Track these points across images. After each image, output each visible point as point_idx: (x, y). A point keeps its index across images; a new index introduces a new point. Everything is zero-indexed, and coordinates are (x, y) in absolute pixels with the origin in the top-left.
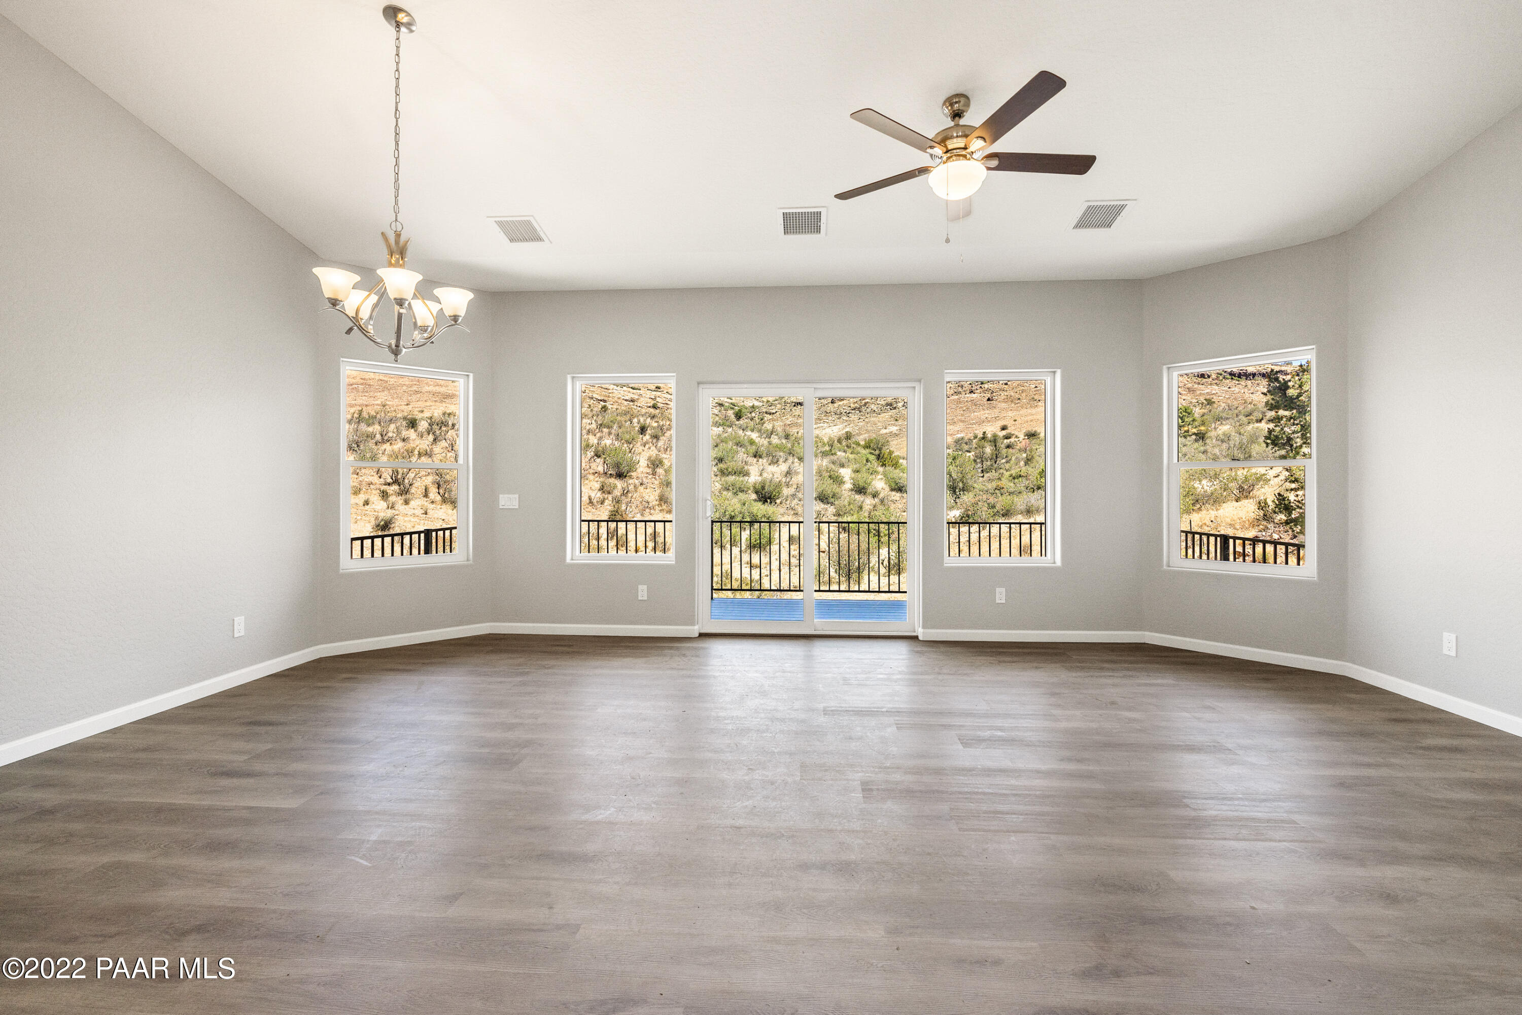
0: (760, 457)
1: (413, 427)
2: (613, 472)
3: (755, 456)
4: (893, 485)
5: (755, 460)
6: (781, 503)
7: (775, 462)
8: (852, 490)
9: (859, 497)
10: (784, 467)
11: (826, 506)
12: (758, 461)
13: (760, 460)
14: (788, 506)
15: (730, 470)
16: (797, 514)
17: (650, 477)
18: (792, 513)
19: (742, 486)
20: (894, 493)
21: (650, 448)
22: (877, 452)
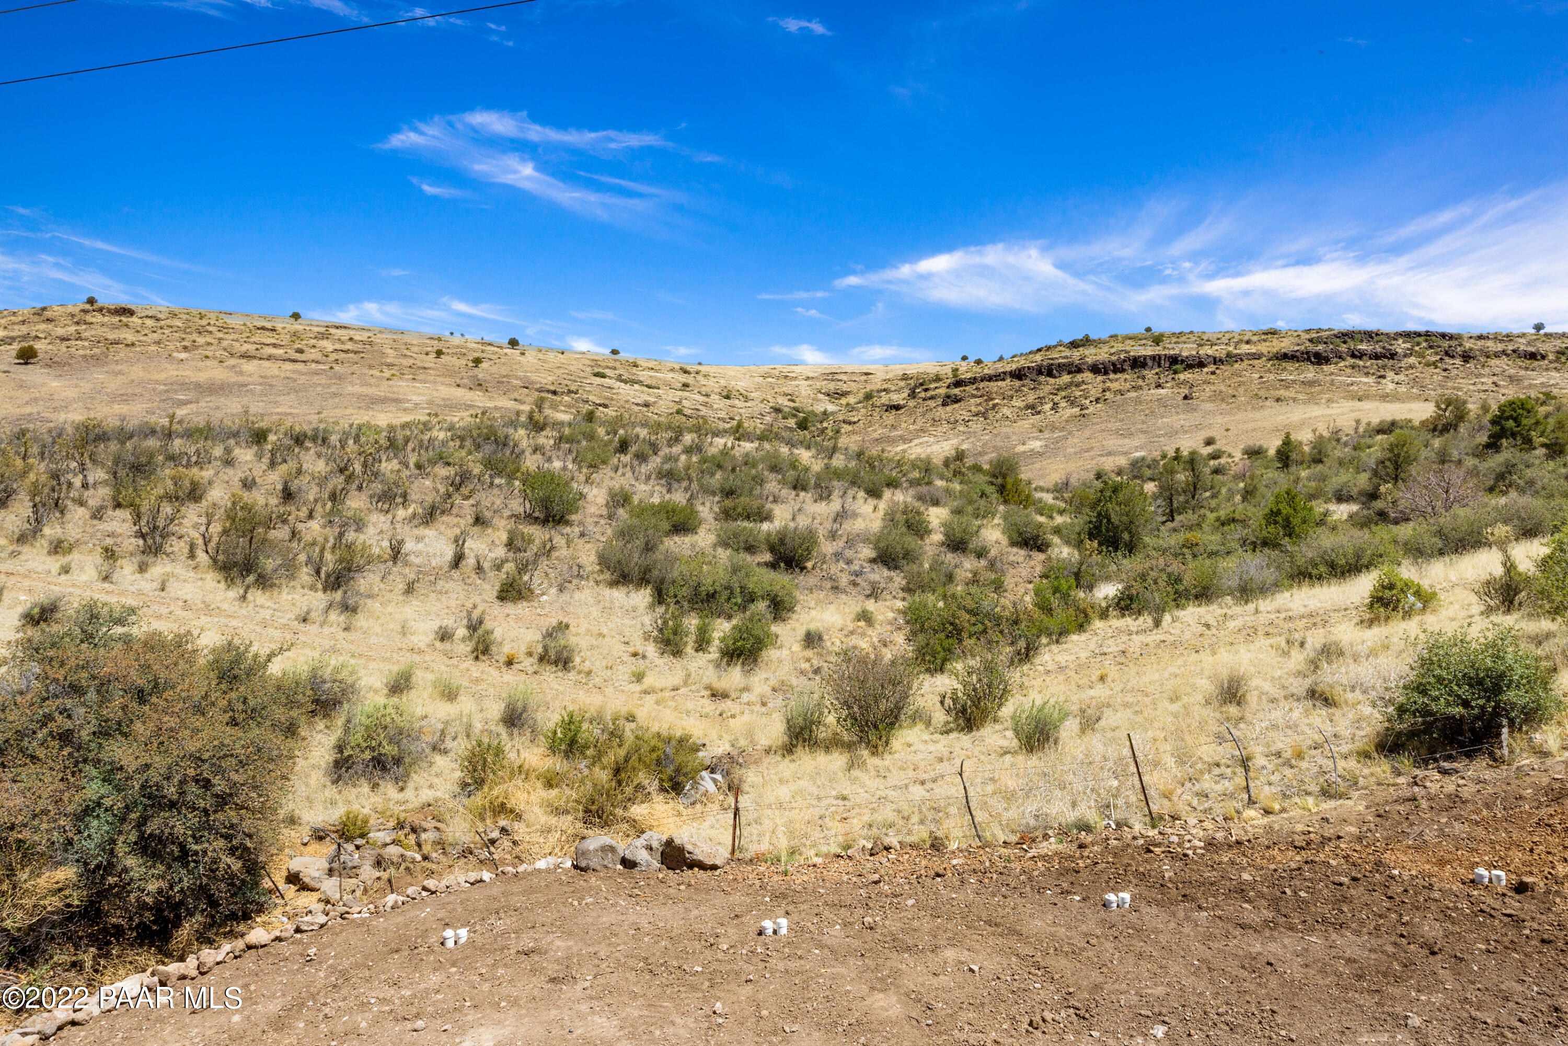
0: (804, 489)
1: (258, 442)
2: (542, 516)
3: (795, 488)
4: (1015, 536)
5: (794, 493)
6: (813, 568)
7: (824, 495)
8: (943, 544)
9: (950, 558)
10: (836, 505)
11: (892, 574)
12: (797, 495)
13: (802, 494)
14: (824, 573)
15: (740, 510)
16: (837, 588)
17: (602, 522)
18: (829, 586)
19: (750, 539)
20: (1015, 550)
21: (624, 475)
22: (1000, 481)
